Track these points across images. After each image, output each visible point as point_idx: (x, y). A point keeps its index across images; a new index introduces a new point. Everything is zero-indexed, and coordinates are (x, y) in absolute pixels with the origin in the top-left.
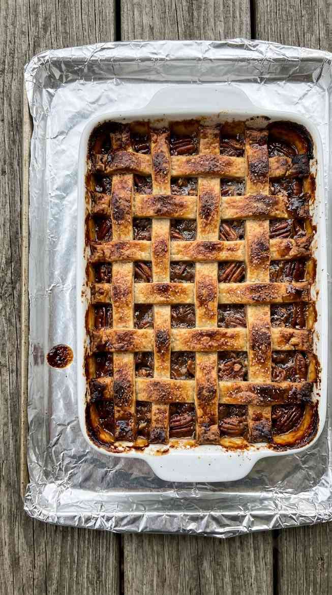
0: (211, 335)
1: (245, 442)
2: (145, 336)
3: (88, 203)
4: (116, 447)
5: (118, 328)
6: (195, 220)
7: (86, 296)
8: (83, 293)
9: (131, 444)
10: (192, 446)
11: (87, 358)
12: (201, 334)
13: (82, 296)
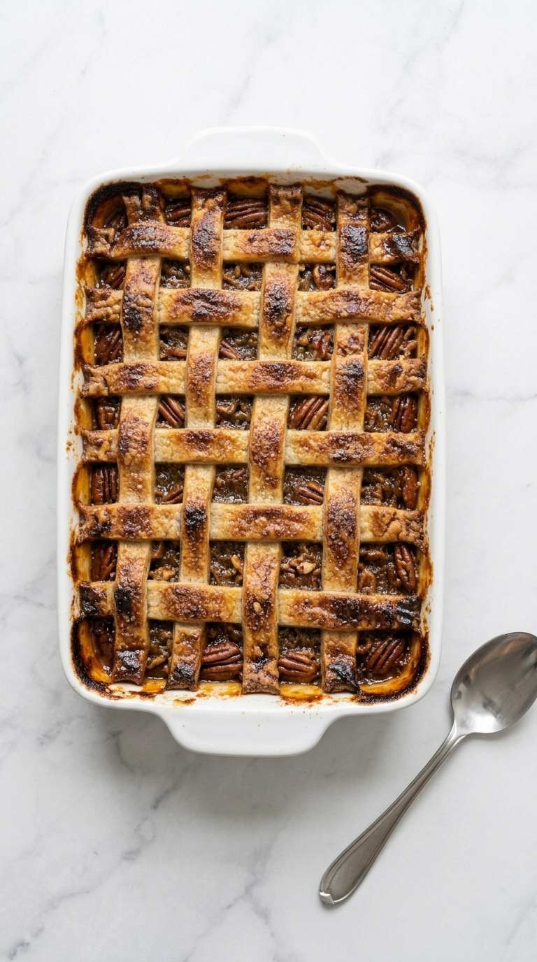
0: (271, 514)
1: (320, 692)
2: (167, 514)
3: (79, 304)
4: (111, 692)
5: (128, 500)
6: (256, 330)
7: (73, 450)
8: (70, 444)
9: (138, 689)
10: (232, 695)
11: (73, 549)
12: (257, 514)
13: (68, 449)
